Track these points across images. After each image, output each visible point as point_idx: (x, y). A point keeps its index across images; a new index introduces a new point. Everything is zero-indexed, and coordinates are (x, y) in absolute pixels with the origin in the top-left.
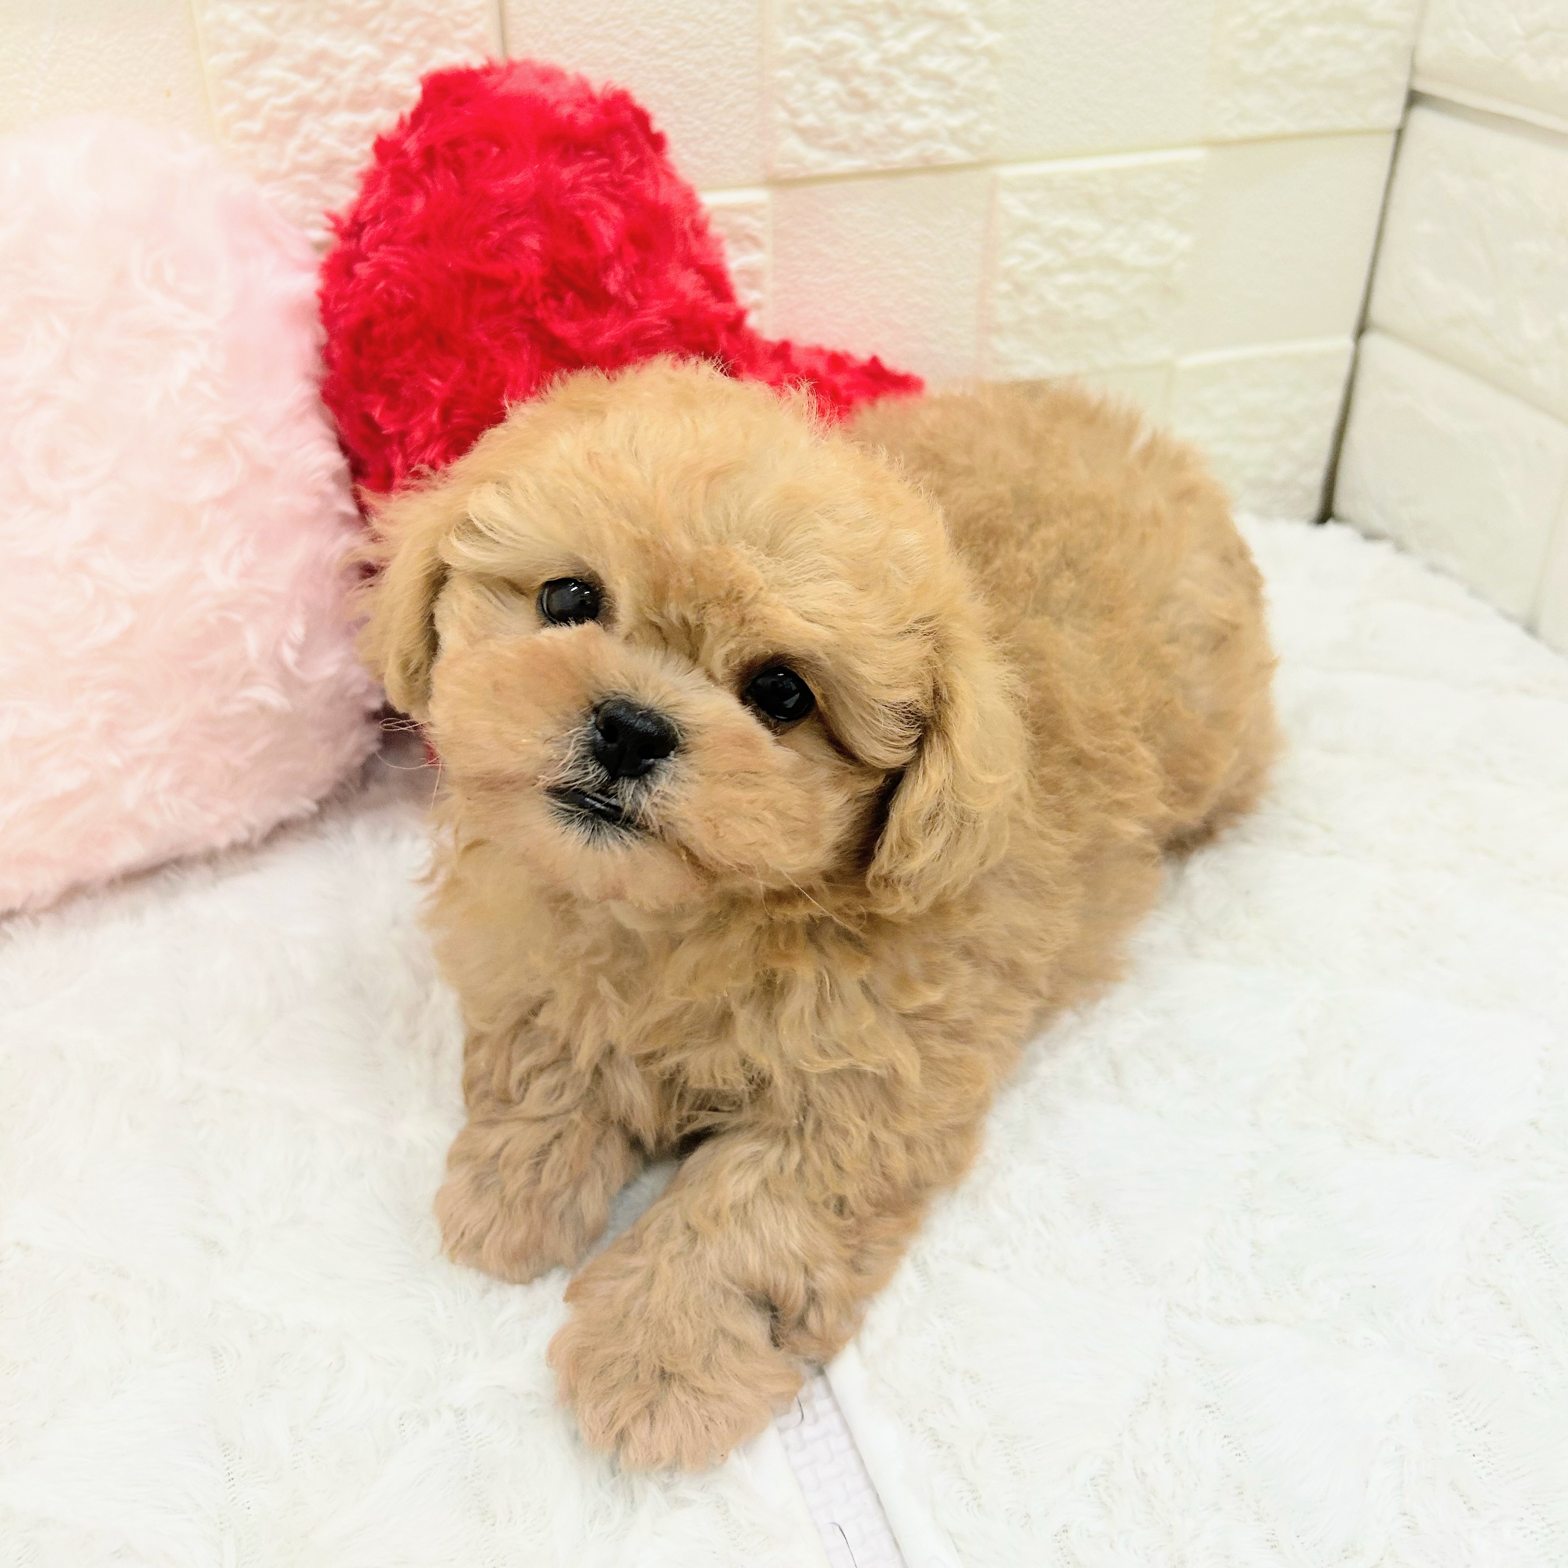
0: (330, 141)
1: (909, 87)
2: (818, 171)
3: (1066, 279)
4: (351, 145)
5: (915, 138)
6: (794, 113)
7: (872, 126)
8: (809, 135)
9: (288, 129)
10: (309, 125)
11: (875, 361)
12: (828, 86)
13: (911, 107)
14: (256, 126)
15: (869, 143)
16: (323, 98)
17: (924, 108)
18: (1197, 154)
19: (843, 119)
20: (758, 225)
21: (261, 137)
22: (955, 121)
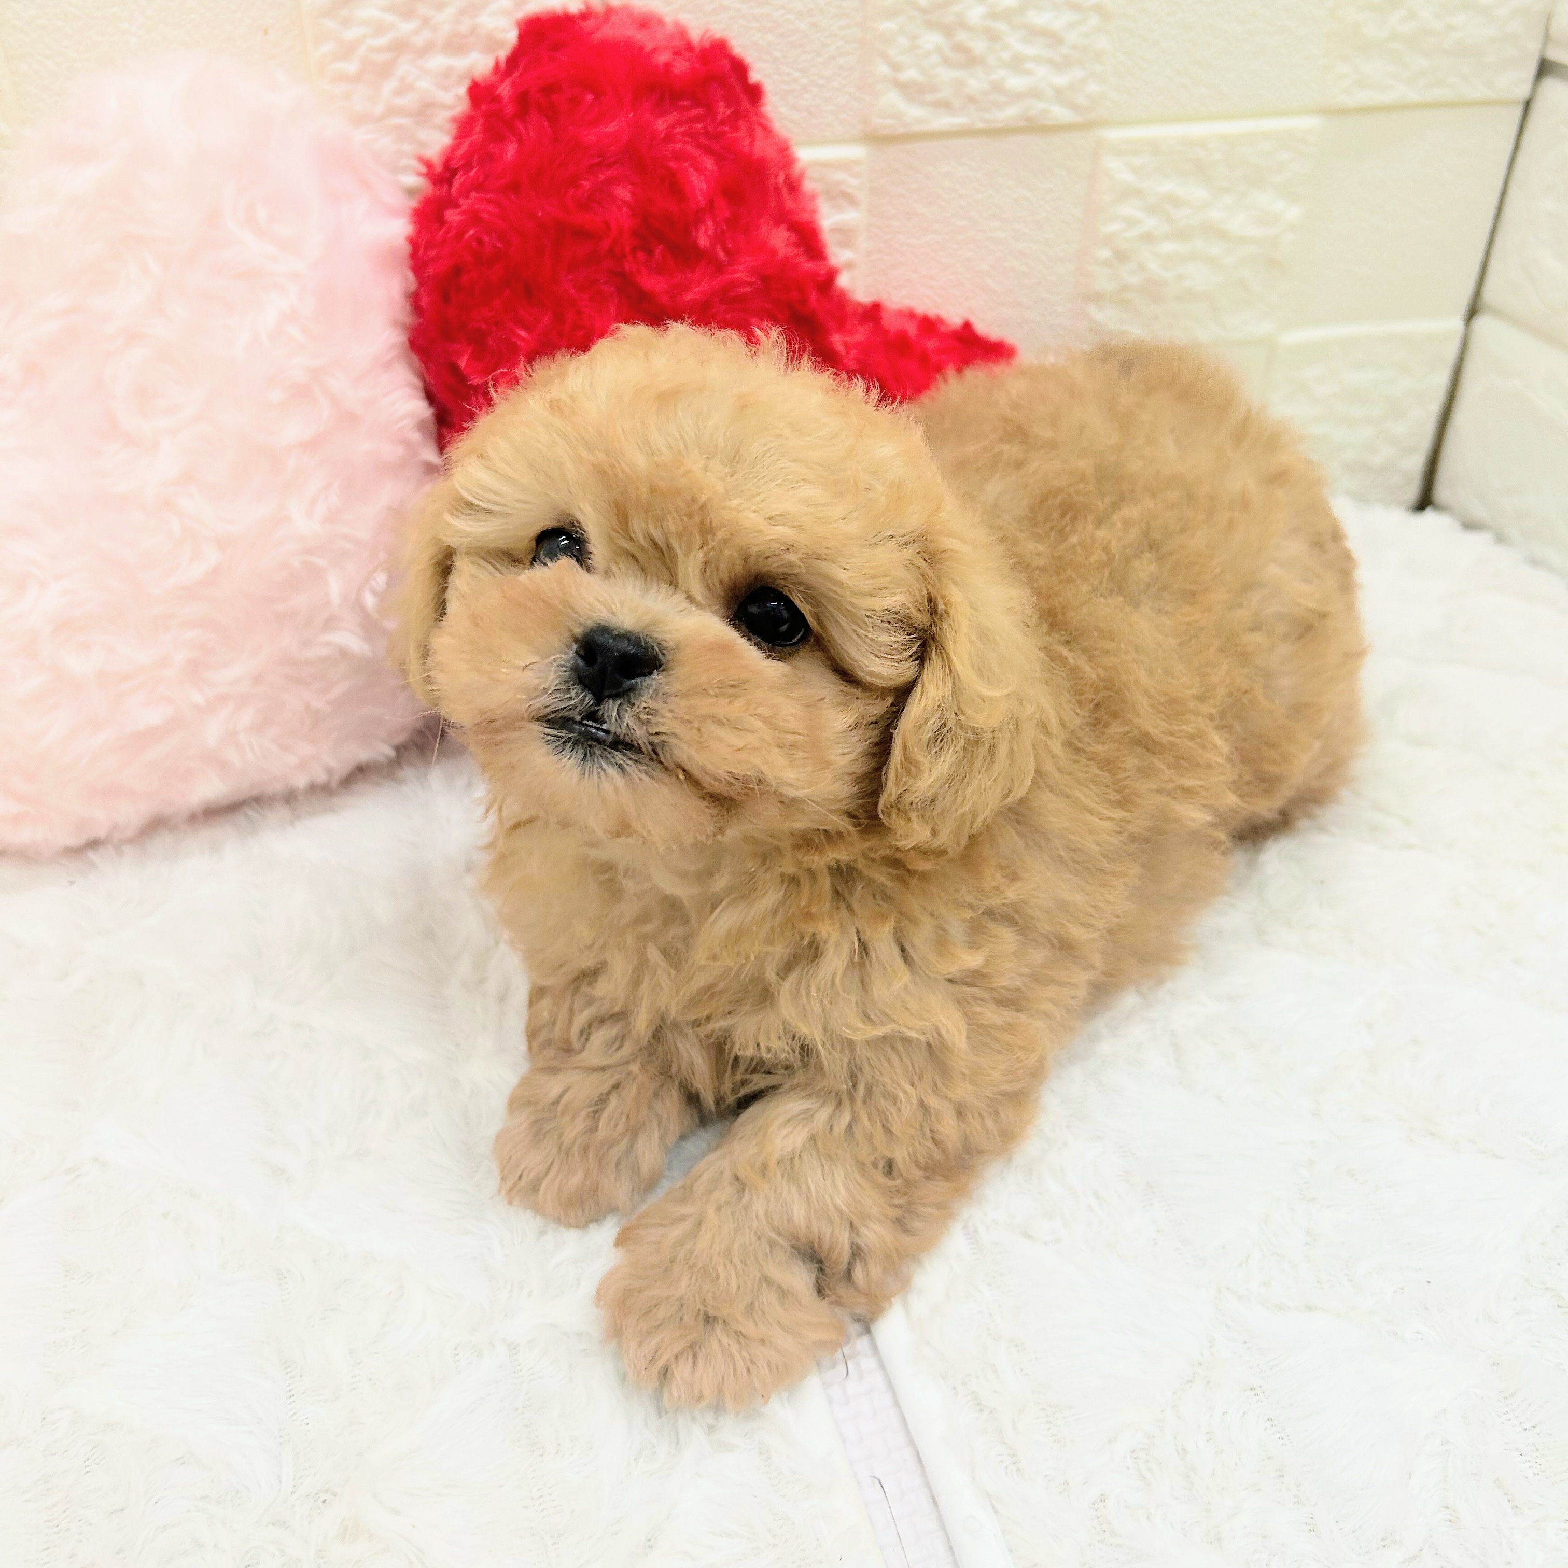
0: (425, 84)
1: (1015, 42)
2: (917, 128)
3: (1168, 247)
4: (446, 89)
5: (1018, 97)
6: (896, 67)
7: (975, 83)
8: (910, 91)
9: (384, 71)
10: (405, 67)
11: (967, 326)
12: (932, 40)
13: (1017, 64)
14: (351, 67)
15: (971, 99)
16: (419, 40)
17: (1030, 66)
18: (1310, 123)
19: (946, 75)
20: (853, 182)
21: (357, 79)
22: (1061, 80)
